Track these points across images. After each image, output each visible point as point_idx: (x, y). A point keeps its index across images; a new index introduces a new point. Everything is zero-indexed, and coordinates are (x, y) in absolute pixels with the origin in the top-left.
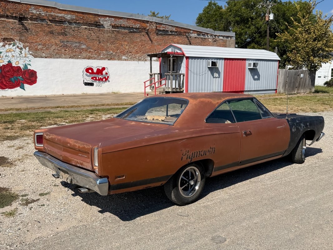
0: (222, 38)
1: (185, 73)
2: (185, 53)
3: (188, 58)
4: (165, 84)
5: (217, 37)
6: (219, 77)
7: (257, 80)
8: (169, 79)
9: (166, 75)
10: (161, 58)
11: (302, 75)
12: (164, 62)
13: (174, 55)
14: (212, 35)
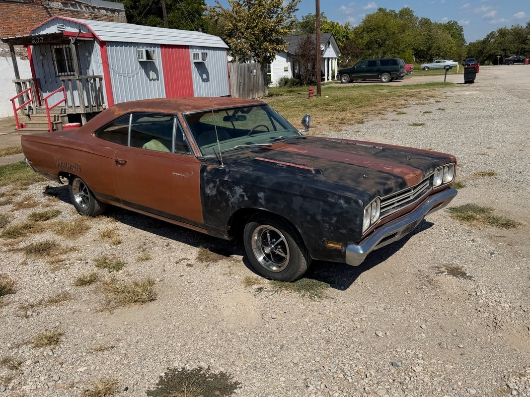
0: (104, 12)
1: (103, 74)
2: (97, 33)
3: (103, 44)
4: (66, 101)
5: (96, 10)
6: (158, 80)
7: (207, 82)
8: (75, 88)
9: (63, 81)
10: (31, 47)
11: (255, 71)
12: (43, 55)
13: (78, 38)
14: (87, 6)
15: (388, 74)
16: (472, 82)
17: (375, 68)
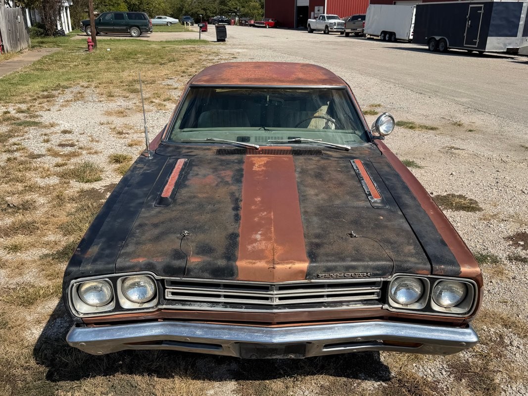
11: (19, 17)
15: (137, 29)
16: (224, 40)
17: (123, 22)
